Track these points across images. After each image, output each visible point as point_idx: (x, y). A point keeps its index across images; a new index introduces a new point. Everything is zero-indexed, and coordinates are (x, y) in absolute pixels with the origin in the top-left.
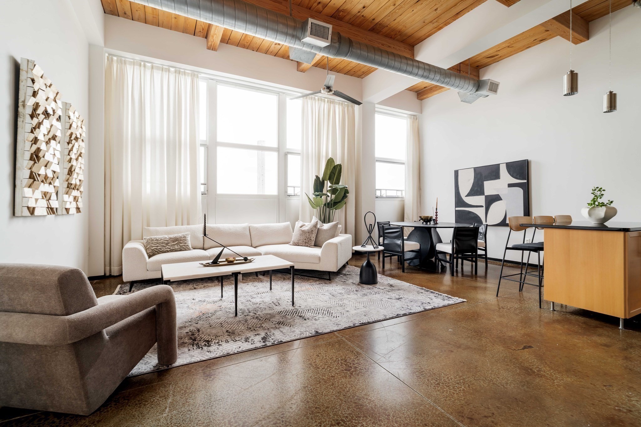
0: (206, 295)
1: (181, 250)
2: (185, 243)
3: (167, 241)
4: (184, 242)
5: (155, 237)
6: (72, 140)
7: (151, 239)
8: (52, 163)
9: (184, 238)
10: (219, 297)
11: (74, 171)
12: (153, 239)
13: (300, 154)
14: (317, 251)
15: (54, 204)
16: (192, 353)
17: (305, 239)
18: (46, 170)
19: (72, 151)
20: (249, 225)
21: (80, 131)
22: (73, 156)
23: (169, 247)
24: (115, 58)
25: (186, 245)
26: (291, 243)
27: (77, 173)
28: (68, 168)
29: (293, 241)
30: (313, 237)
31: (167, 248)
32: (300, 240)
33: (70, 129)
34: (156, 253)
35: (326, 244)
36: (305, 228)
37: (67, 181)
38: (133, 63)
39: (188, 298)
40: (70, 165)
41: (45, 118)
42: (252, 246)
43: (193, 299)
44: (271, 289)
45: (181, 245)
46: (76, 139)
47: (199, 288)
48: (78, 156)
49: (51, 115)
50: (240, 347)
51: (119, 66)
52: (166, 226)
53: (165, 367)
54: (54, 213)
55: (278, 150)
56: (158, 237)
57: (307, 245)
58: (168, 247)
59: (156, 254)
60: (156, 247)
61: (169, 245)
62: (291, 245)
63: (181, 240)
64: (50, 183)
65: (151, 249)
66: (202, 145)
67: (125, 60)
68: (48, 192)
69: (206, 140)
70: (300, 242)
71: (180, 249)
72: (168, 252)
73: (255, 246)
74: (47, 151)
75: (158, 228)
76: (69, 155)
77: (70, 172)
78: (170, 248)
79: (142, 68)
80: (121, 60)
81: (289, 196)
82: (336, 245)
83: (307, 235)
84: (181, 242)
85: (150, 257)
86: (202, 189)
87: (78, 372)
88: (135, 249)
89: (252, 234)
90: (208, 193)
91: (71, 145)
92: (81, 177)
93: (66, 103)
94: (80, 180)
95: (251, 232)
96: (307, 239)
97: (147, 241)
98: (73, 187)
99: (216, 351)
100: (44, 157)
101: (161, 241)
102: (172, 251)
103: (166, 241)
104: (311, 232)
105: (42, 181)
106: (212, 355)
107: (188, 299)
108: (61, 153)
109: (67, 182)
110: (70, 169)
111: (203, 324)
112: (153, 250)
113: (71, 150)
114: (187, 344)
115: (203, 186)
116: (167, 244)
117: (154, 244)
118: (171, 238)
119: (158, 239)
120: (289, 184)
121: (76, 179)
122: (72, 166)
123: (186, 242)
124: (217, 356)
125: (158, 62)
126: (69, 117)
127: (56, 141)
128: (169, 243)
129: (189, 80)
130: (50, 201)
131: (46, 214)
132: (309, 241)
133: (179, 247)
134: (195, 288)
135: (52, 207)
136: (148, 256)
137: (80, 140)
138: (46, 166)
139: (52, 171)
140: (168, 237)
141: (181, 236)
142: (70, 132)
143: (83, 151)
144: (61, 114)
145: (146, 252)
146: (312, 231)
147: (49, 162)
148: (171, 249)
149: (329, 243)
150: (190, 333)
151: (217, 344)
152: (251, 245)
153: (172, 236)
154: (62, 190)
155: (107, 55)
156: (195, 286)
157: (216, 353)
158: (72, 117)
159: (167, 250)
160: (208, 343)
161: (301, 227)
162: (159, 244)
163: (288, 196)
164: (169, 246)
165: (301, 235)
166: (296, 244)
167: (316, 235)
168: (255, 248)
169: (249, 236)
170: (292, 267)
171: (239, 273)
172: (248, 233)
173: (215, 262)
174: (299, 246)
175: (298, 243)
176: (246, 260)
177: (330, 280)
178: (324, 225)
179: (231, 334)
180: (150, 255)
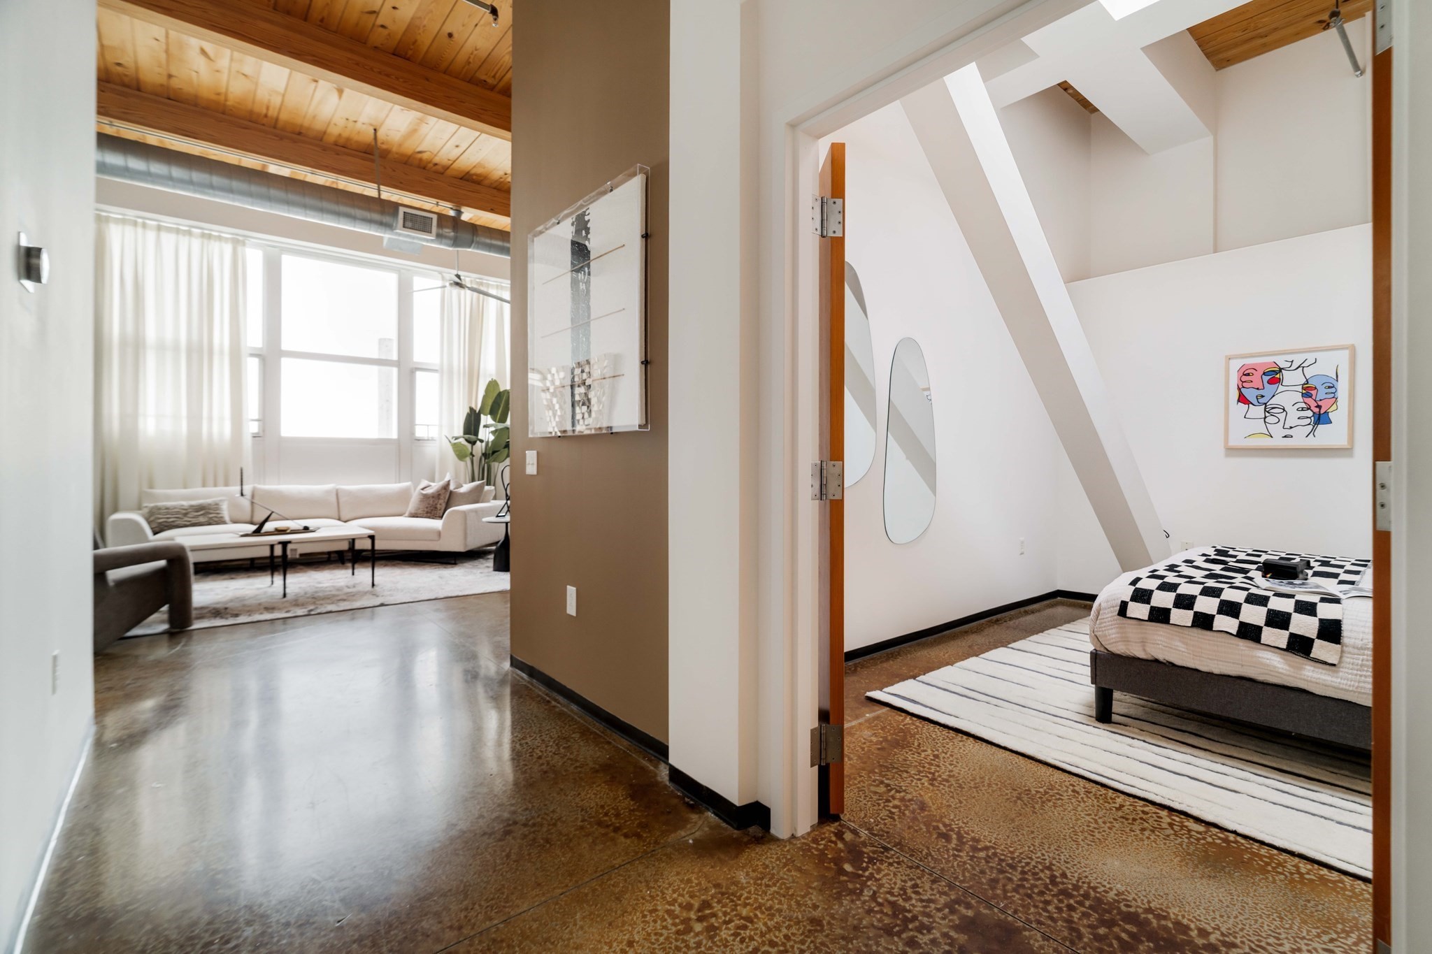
1: (210, 524)
2: (218, 513)
3: (186, 509)
5: (164, 503)
7: (157, 506)
9: (216, 506)
10: (269, 584)
12: (160, 507)
13: (437, 370)
14: (436, 524)
17: (427, 508)
20: (337, 487)
25: (219, 515)
26: (407, 515)
29: (409, 510)
30: (440, 504)
31: (186, 521)
32: (419, 508)
35: (449, 512)
36: (429, 491)
38: (123, 222)
42: (339, 519)
44: (353, 574)
45: (211, 516)
52: (185, 488)
53: (178, 630)
55: (398, 364)
56: (168, 504)
57: (430, 516)
58: (185, 518)
59: (166, 529)
60: (165, 519)
61: (188, 515)
62: (405, 517)
63: (210, 509)
65: (158, 521)
66: (252, 355)
69: (260, 345)
70: (420, 511)
71: (212, 521)
72: (187, 526)
73: (345, 520)
75: (170, 491)
78: (189, 521)
81: (419, 440)
82: (465, 513)
83: (430, 500)
84: (211, 511)
85: (155, 533)
86: (254, 427)
88: (130, 521)
89: (340, 501)
90: (264, 435)
95: (339, 498)
96: (431, 506)
97: (151, 510)
101: (175, 510)
102: (195, 524)
103: (184, 509)
104: (437, 496)
112: (161, 522)
115: (255, 423)
116: (185, 515)
117: (162, 514)
118: (192, 506)
119: (168, 506)
123: (218, 512)
125: (169, 221)
128: (187, 513)
129: (228, 248)
132: (432, 511)
133: (207, 519)
136: (153, 531)
140: (185, 504)
141: (210, 502)
145: (150, 525)
146: (439, 495)
148: (193, 521)
149: (453, 511)
152: (338, 517)
153: (194, 503)
161: (423, 489)
162: (170, 514)
163: (416, 441)
164: (188, 517)
165: (421, 501)
166: (414, 515)
167: (446, 500)
168: (345, 522)
169: (336, 504)
170: (372, 537)
171: (289, 542)
172: (334, 499)
173: (257, 532)
174: (417, 517)
175: (416, 514)
176: (306, 529)
177: (455, 564)
178: (462, 486)
179: (270, 609)
180: (158, 532)
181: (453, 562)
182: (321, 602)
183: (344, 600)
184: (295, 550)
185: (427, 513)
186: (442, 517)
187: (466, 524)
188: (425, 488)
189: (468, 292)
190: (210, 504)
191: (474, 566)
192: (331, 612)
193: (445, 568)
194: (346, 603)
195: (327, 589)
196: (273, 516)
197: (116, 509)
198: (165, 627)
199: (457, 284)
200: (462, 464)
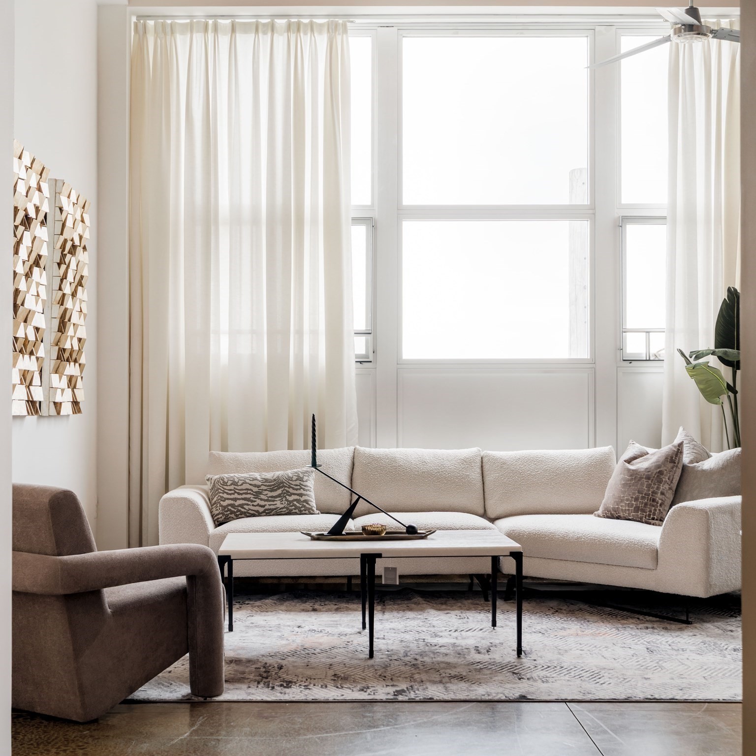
0: (332, 623)
1: (289, 513)
2: (301, 495)
3: (258, 486)
4: (299, 492)
5: (232, 475)
6: (65, 255)
7: (223, 479)
8: (34, 312)
9: (298, 482)
10: (358, 628)
11: (69, 320)
12: (226, 480)
13: (665, 218)
15: (38, 394)
16: (250, 690)
17: (636, 499)
18: (25, 328)
19: (66, 278)
20: (483, 453)
21: (80, 228)
22: (68, 290)
23: (262, 503)
24: (151, 23)
25: (302, 499)
26: (600, 512)
27: (74, 324)
28: (59, 316)
29: (605, 504)
30: (662, 493)
31: (258, 505)
32: (622, 501)
33: (62, 234)
34: (233, 516)
36: (641, 465)
37: (57, 345)
39: (288, 624)
40: (63, 308)
41: (26, 229)
42: (484, 515)
43: (299, 627)
44: (494, 624)
45: (291, 498)
46: (73, 250)
47: (324, 609)
48: (76, 287)
49: (33, 219)
50: (343, 695)
51: (159, 41)
52: (266, 451)
53: (201, 699)
54: (37, 412)
55: (591, 212)
56: (237, 476)
57: (641, 518)
58: (258, 501)
59: (234, 519)
60: (232, 502)
61: (262, 497)
62: (599, 516)
63: (290, 487)
64: (31, 353)
65: (221, 506)
66: (357, 220)
67: (171, 24)
68: (28, 371)
69: (369, 203)
70: (623, 506)
71: (287, 508)
72: (258, 514)
73: (492, 516)
74: (28, 291)
75: (241, 455)
76: (60, 289)
77: (62, 325)
78: (264, 506)
79: (211, 36)
80: (164, 25)
81: (631, 361)
82: (705, 514)
83: (642, 484)
84: (291, 490)
85: (218, 523)
86: (360, 346)
87: (71, 648)
88: (185, 500)
89: (488, 479)
90: (375, 357)
91: (63, 267)
92: (82, 333)
93: (56, 180)
94: (80, 340)
95: (486, 473)
96: (643, 498)
97: (214, 485)
98: (66, 355)
99: (295, 693)
100: (23, 304)
101: (244, 487)
102: (268, 513)
103: (255, 486)
104: (656, 475)
105: (21, 351)
106: (286, 698)
107: (289, 626)
108: (49, 288)
109: (57, 348)
110: (61, 318)
111: (294, 662)
112: (225, 507)
113: (64, 277)
114: (249, 680)
115: (362, 339)
116: (257, 495)
117: (227, 494)
118: (266, 480)
119: (236, 480)
120: (630, 322)
121: (72, 337)
122: (66, 310)
123: (302, 491)
124: (294, 699)
126: (61, 210)
127: (40, 267)
128: (261, 493)
130: (31, 387)
131: (25, 413)
132: (646, 504)
133: (285, 504)
134: (314, 610)
135: (35, 400)
136: (214, 521)
137: (79, 250)
138: (25, 321)
139: (34, 327)
140: (259, 478)
141: (290, 475)
142: (62, 239)
143: (85, 273)
144: (48, 211)
145: (211, 512)
146: (661, 473)
147: (30, 311)
148: (267, 507)
149: (685, 508)
150: (263, 670)
151: (303, 687)
152: (481, 511)
153: (269, 475)
154: (49, 364)
155: (134, 19)
156: (316, 606)
157: (294, 696)
158: (65, 208)
159: (257, 511)
160: (288, 684)
161: (629, 461)
162: (239, 494)
163: (626, 363)
164: (261, 499)
165: (624, 485)
166: (613, 515)
167: (674, 486)
168: (493, 520)
169: (480, 484)
170: (517, 556)
171: (379, 555)
172: (476, 475)
173: (337, 533)
174: (618, 518)
175: (616, 510)
176: (412, 532)
177: (687, 622)
178: (709, 456)
179: (340, 679)
180: (221, 524)
181: (684, 618)
182: (424, 677)
183: (461, 678)
184: (394, 569)
185: (637, 509)
186: (662, 520)
187: (708, 537)
188: (635, 458)
189: (714, 42)
190: (290, 479)
191: (725, 630)
192: (431, 701)
193: (666, 629)
194: (463, 685)
195: (443, 650)
196: (361, 505)
197: (182, 482)
198: (185, 690)
199: (690, 28)
200: (715, 408)
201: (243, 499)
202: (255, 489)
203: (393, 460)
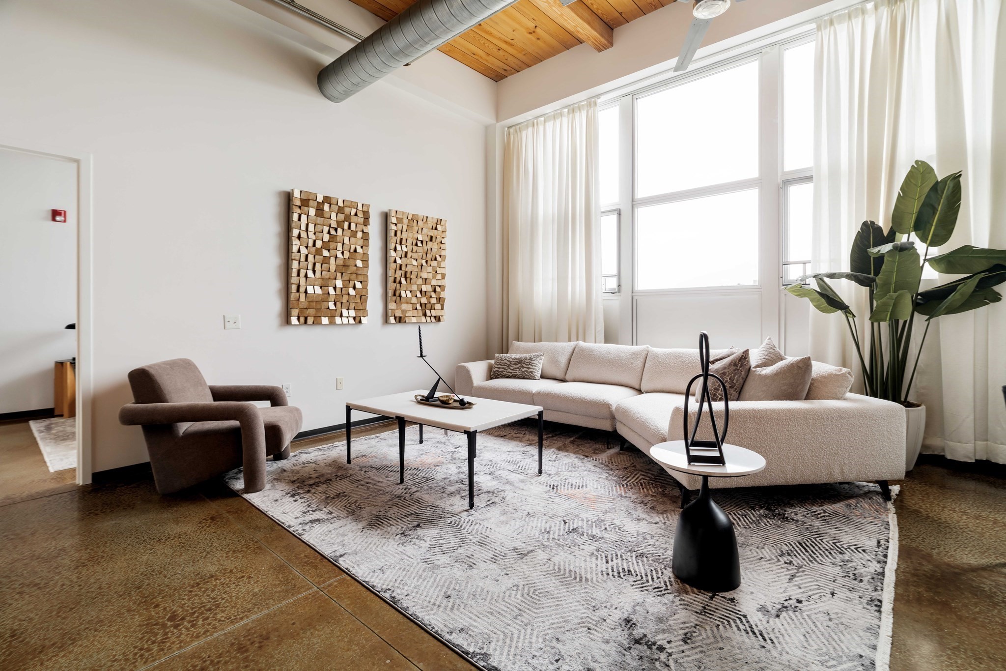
1: (524, 378)
2: (529, 368)
4: (528, 366)
7: (499, 357)
20: (649, 349)
23: (511, 371)
24: (512, 130)
25: (529, 371)
31: (509, 372)
34: (499, 376)
36: (716, 366)
40: (401, 272)
42: (636, 389)
45: (523, 370)
48: (427, 261)
51: (516, 136)
58: (509, 370)
59: (498, 378)
61: (511, 368)
63: (524, 363)
67: (519, 128)
71: (522, 375)
75: (522, 344)
78: (511, 373)
84: (524, 365)
85: (489, 380)
89: (647, 365)
94: (436, 286)
95: (647, 362)
102: (514, 377)
103: (509, 361)
115: (612, 279)
116: (509, 366)
119: (503, 358)
122: (407, 272)
123: (530, 366)
128: (511, 365)
133: (520, 372)
141: (527, 357)
145: (490, 374)
146: (724, 373)
148: (513, 374)
153: (516, 356)
155: (506, 129)
159: (509, 375)
161: (713, 362)
162: (501, 365)
172: (638, 362)
180: (491, 379)
190: (526, 359)
201: (503, 368)
202: (509, 363)
203: (592, 351)
